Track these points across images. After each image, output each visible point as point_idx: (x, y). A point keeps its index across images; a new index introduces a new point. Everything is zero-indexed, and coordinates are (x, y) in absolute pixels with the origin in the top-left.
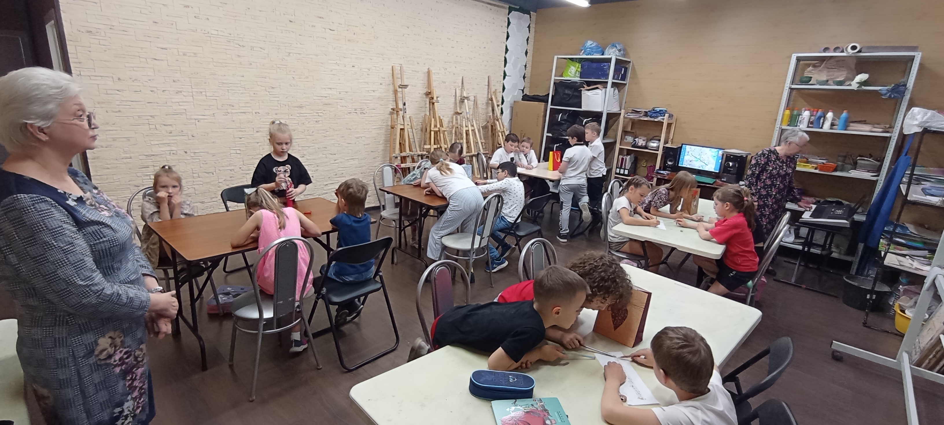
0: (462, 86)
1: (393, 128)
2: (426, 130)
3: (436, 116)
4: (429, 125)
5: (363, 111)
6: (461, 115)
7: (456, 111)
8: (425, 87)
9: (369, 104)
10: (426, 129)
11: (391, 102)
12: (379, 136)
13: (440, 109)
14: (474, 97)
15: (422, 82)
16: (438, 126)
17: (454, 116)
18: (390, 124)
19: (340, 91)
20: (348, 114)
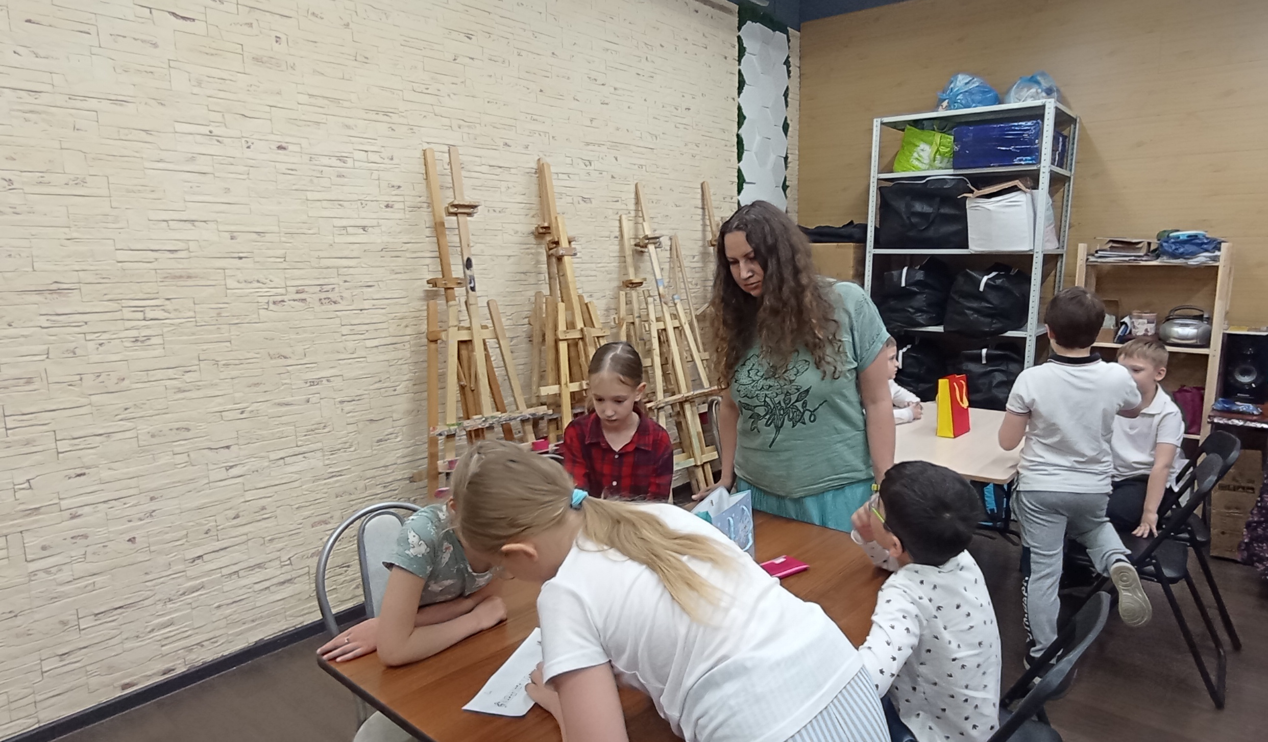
0: (637, 210)
1: (435, 341)
2: (544, 340)
3: (569, 295)
4: (550, 325)
5: (330, 295)
6: (640, 289)
7: (625, 278)
8: (533, 212)
9: (351, 271)
10: (544, 336)
11: (428, 261)
12: (391, 369)
13: (581, 276)
14: (671, 239)
15: (520, 199)
16: (580, 324)
17: (622, 293)
18: (424, 327)
19: (233, 228)
20: (272, 307)
